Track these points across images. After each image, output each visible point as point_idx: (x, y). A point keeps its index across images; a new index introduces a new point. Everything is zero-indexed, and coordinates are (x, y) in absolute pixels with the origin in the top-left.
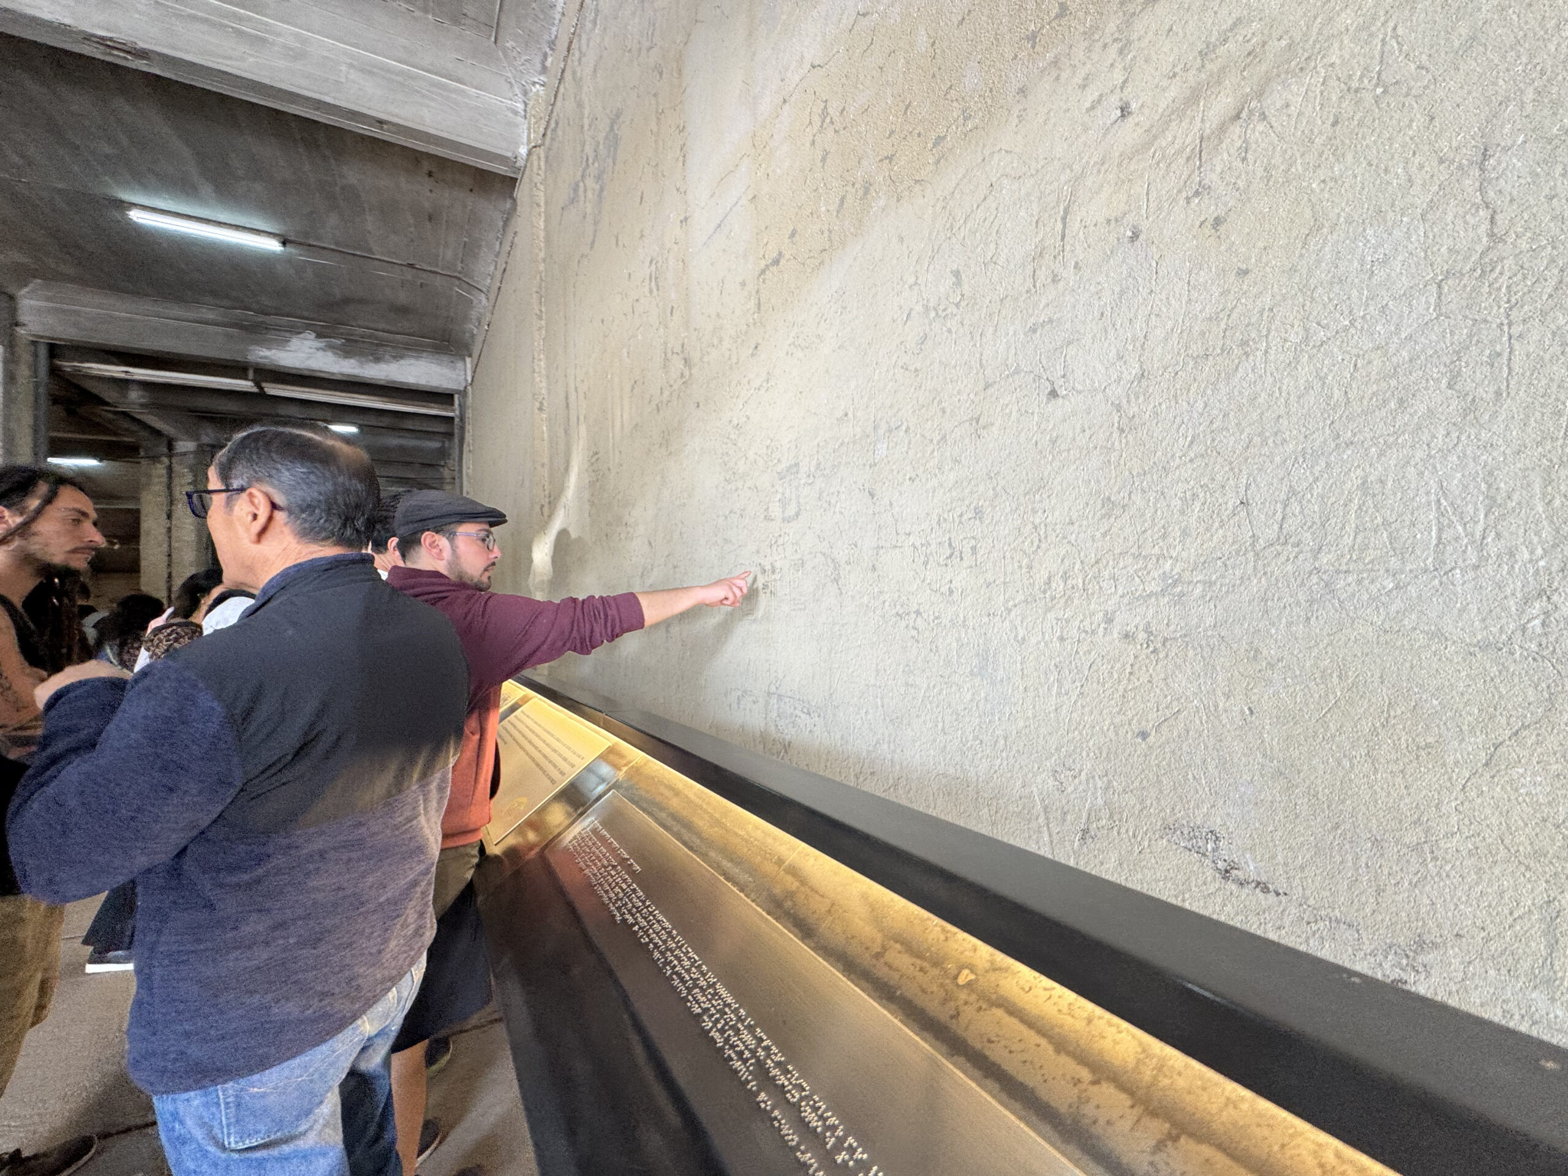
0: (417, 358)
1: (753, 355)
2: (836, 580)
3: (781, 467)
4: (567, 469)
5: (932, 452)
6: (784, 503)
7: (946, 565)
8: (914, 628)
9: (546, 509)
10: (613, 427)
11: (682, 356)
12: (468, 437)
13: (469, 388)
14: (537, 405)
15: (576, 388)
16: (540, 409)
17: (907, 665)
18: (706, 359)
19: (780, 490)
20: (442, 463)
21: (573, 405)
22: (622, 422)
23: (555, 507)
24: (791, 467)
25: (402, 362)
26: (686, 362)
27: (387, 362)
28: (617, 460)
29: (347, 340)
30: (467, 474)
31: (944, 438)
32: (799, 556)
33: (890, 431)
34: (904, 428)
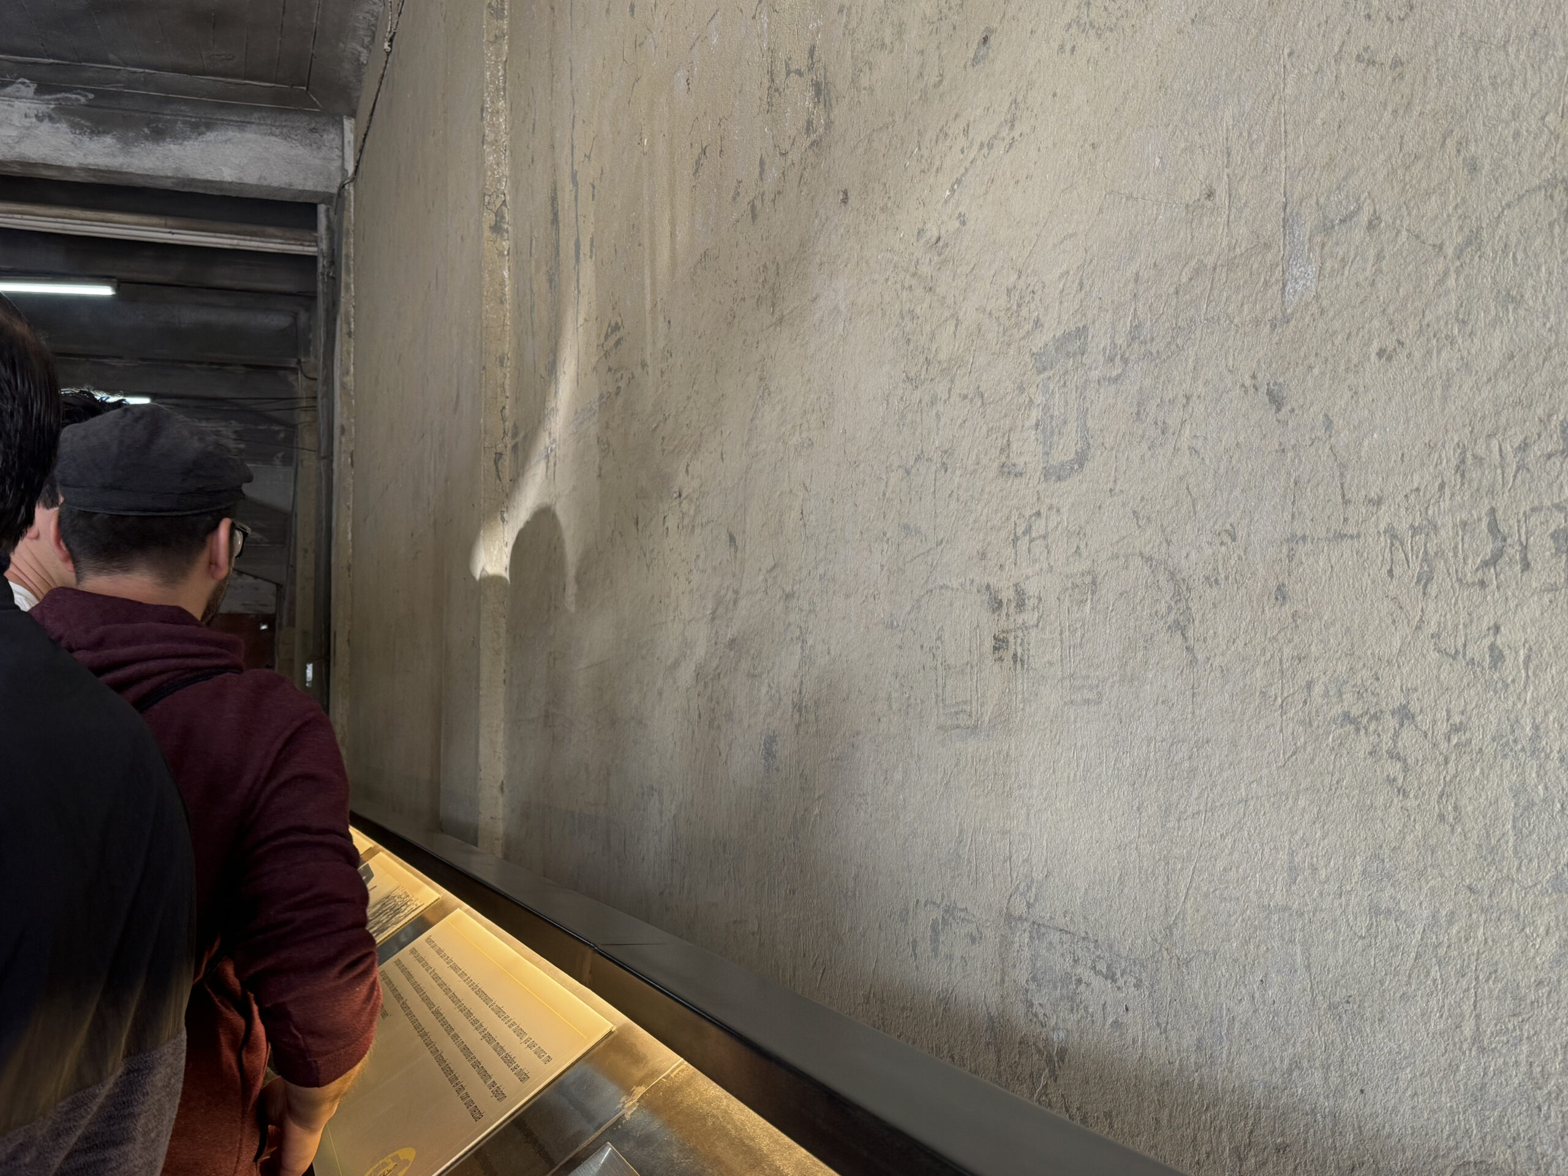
0: (242, 125)
1: (976, 60)
2: (1180, 627)
3: (1042, 340)
4: (553, 368)
5: (1442, 281)
6: (1047, 429)
7: (1482, 584)
8: (1393, 755)
9: (507, 461)
10: (653, 261)
11: (809, 77)
12: (346, 300)
13: (350, 188)
14: (489, 218)
15: (574, 176)
16: (497, 228)
17: (1376, 856)
18: (864, 81)
19: (1039, 399)
20: (293, 364)
21: (567, 215)
22: (673, 250)
23: (527, 458)
24: (1067, 337)
25: (210, 136)
26: (818, 93)
27: (176, 137)
28: (661, 344)
29: (100, 94)
30: (343, 386)
31: (1473, 240)
32: (1086, 565)
33: (1327, 228)
34: (1364, 217)
